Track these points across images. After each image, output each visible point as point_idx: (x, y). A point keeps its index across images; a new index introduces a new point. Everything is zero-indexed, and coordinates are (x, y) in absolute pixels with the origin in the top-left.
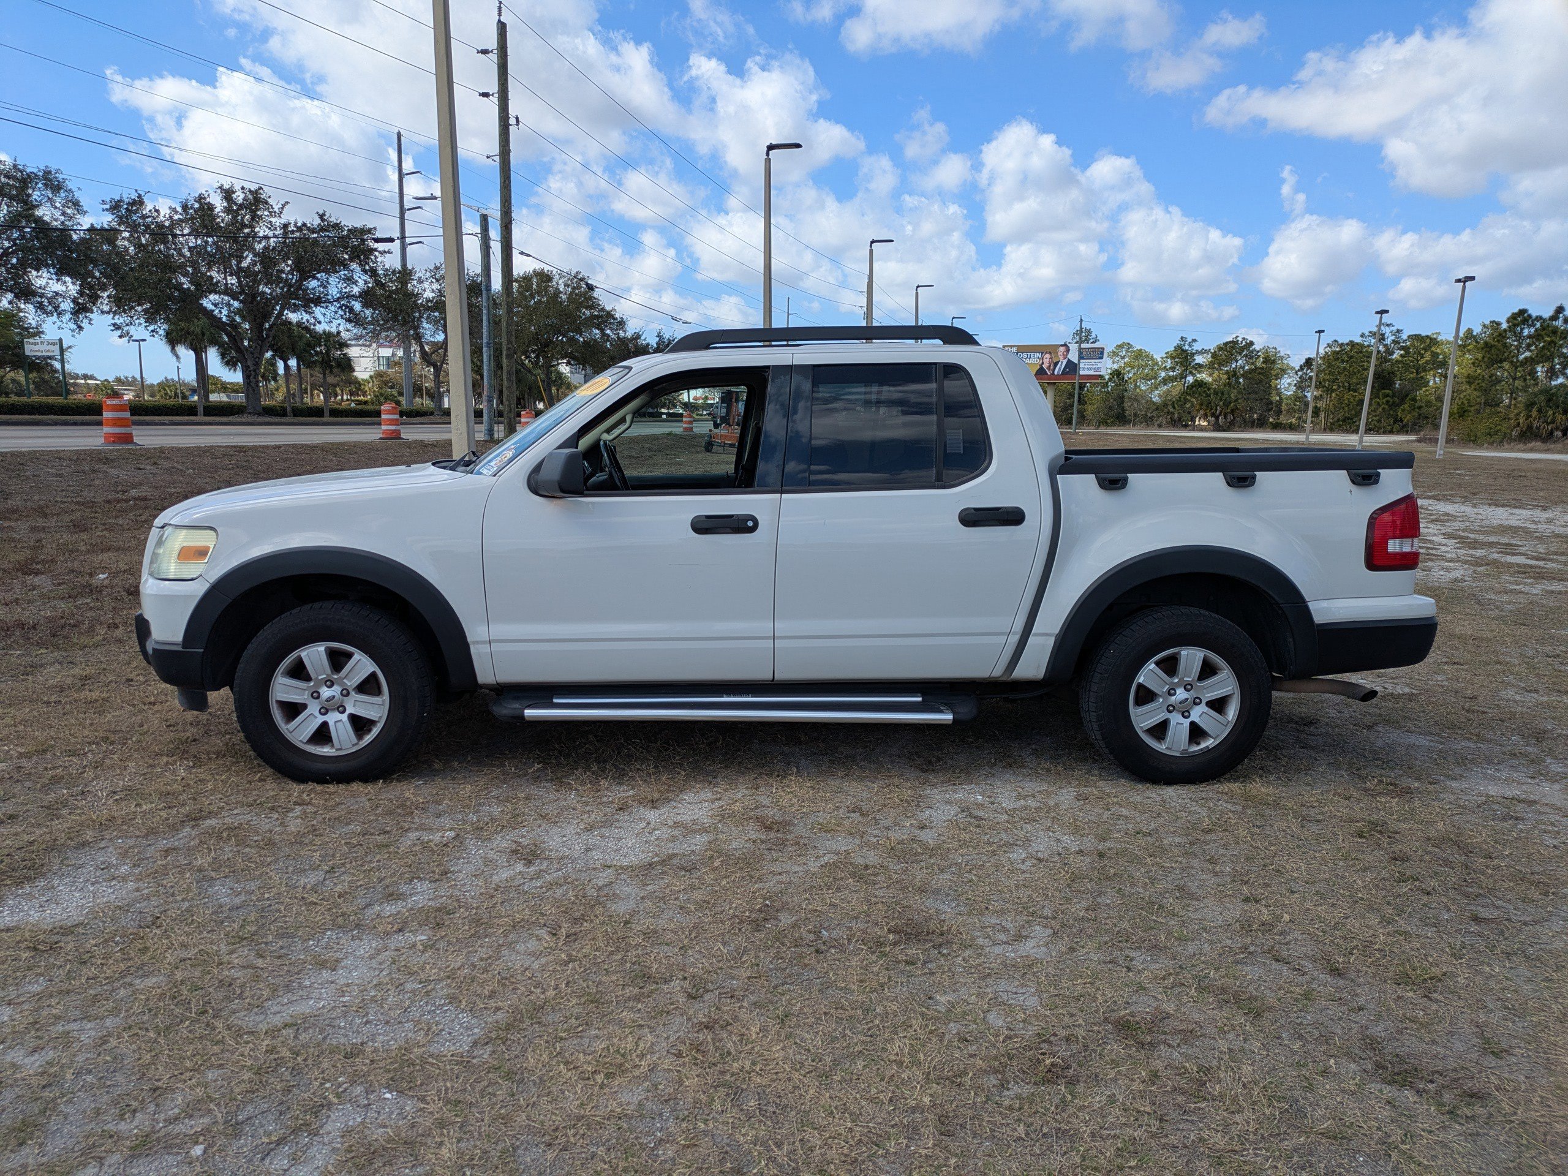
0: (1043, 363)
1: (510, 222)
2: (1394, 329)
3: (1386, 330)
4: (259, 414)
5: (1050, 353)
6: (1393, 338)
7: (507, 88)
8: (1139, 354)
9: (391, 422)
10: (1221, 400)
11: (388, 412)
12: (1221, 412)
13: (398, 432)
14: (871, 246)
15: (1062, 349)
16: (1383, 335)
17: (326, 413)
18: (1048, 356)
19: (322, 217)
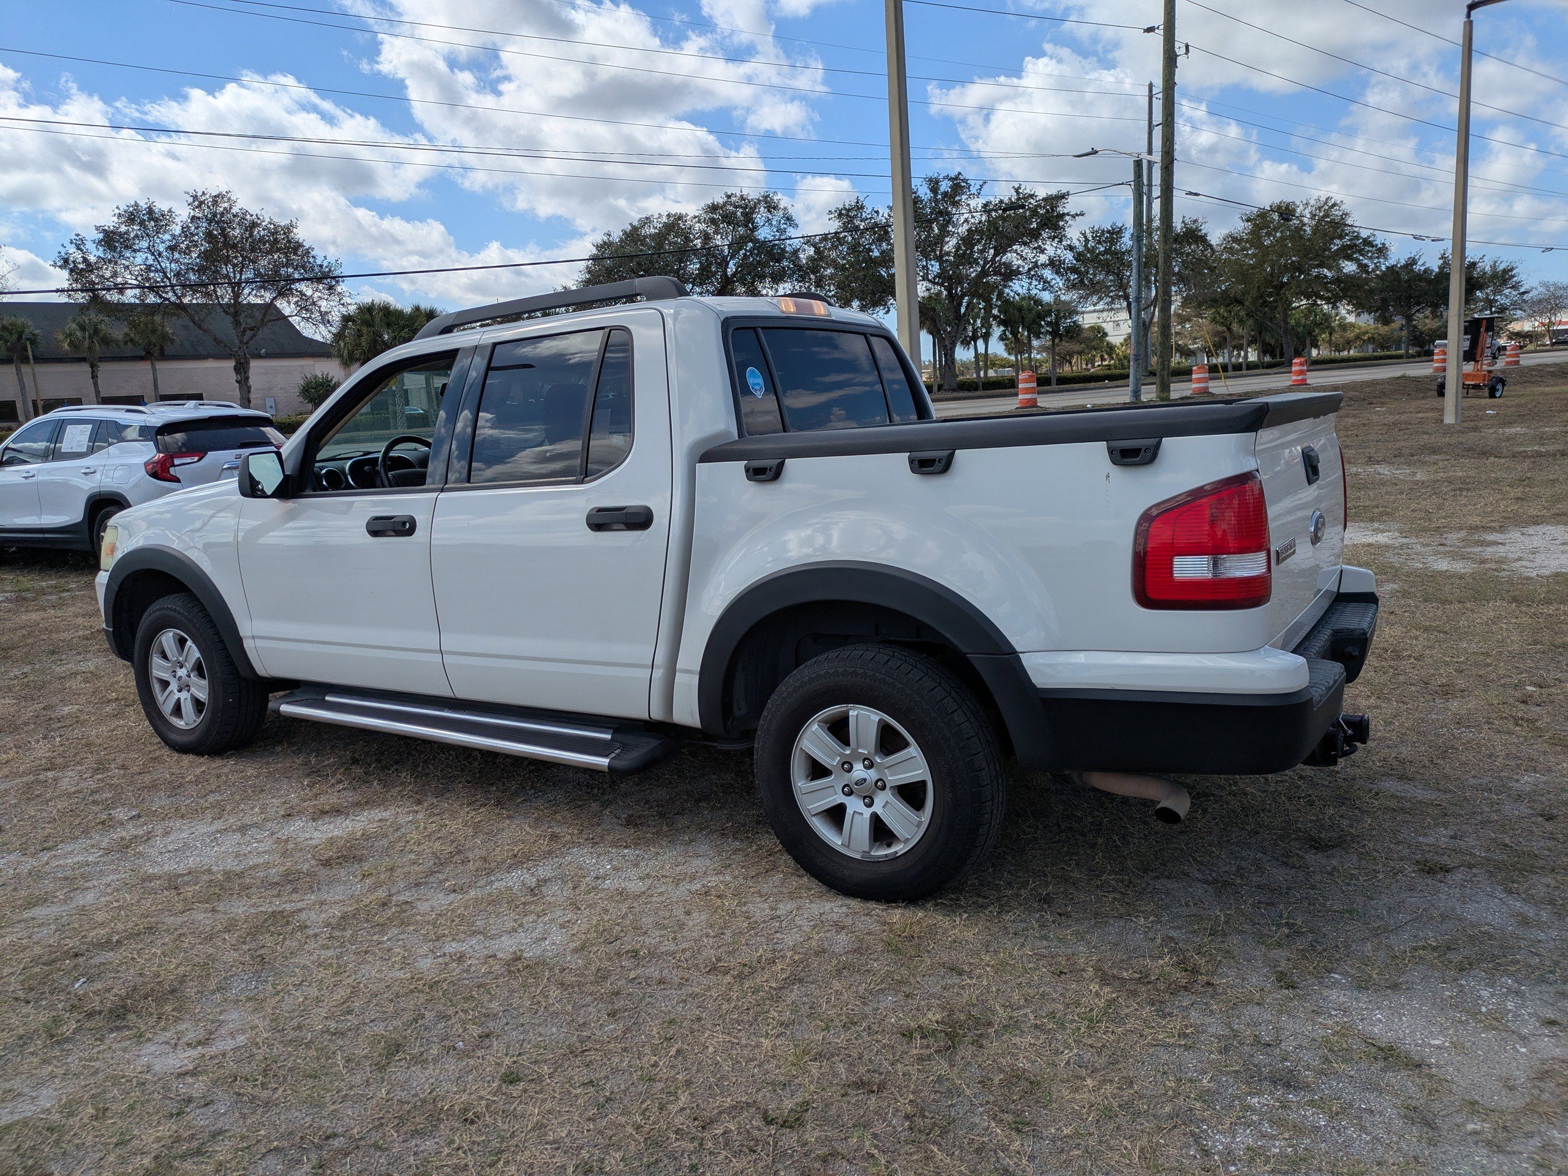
1: (1172, 162)
4: (953, 390)
7: (1174, 17)
9: (1027, 391)
11: (1026, 381)
13: (1035, 401)
17: (1054, 381)
19: (1017, 191)
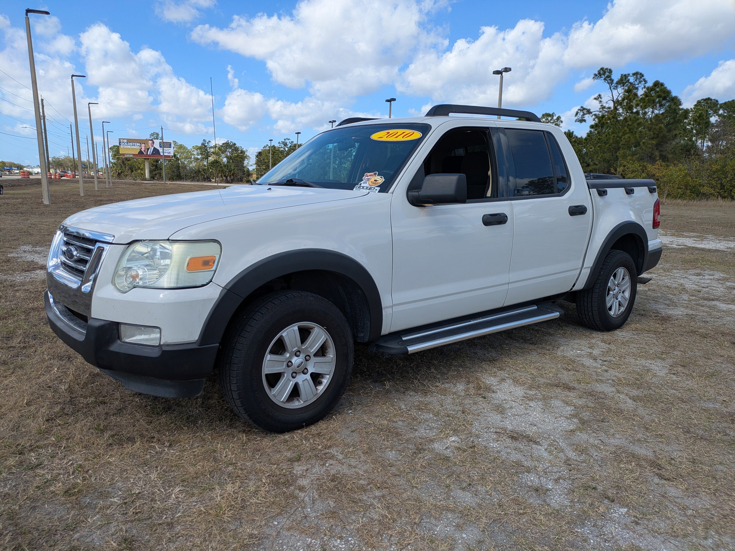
0: (141, 148)
2: (291, 141)
3: (288, 141)
5: (144, 143)
6: (290, 145)
8: (181, 147)
10: (227, 169)
12: (228, 175)
14: (72, 78)
15: (150, 142)
16: (286, 143)
18: (143, 145)
